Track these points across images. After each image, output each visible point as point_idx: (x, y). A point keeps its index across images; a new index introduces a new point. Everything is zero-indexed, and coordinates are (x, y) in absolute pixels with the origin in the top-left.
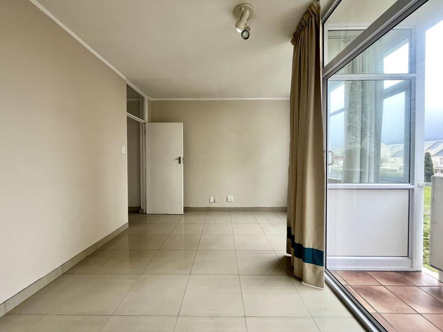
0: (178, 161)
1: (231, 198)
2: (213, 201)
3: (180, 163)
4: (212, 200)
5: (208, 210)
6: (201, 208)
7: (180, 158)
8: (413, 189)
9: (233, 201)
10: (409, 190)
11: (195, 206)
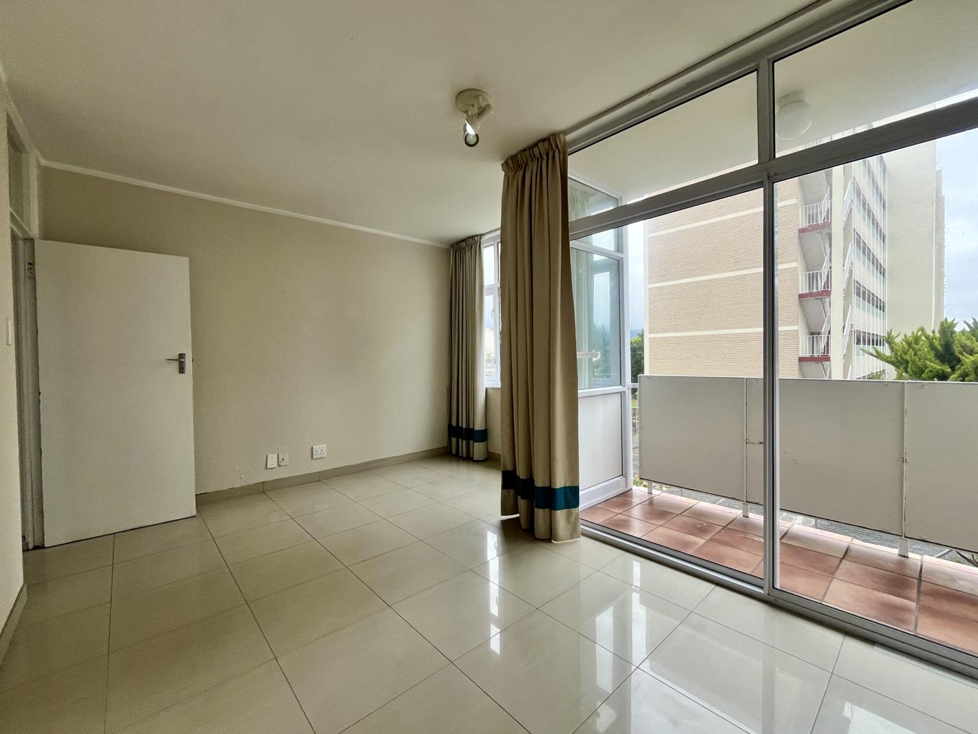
0: (176, 365)
1: (320, 449)
2: (275, 465)
3: (182, 370)
4: (272, 462)
5: (262, 490)
6: (242, 488)
7: (182, 356)
8: (624, 392)
9: (326, 456)
10: (621, 393)
11: (225, 486)
